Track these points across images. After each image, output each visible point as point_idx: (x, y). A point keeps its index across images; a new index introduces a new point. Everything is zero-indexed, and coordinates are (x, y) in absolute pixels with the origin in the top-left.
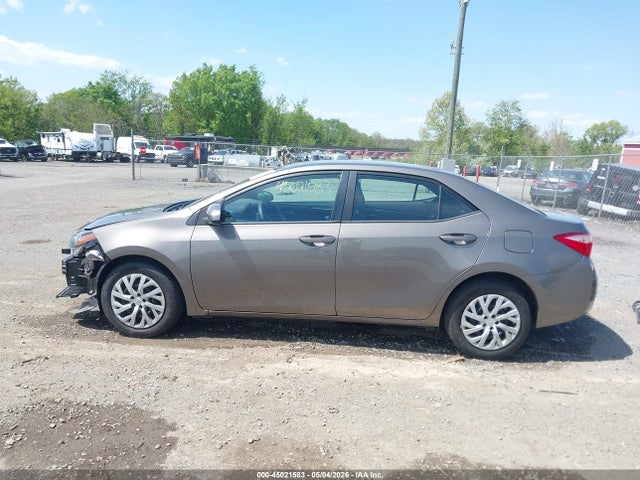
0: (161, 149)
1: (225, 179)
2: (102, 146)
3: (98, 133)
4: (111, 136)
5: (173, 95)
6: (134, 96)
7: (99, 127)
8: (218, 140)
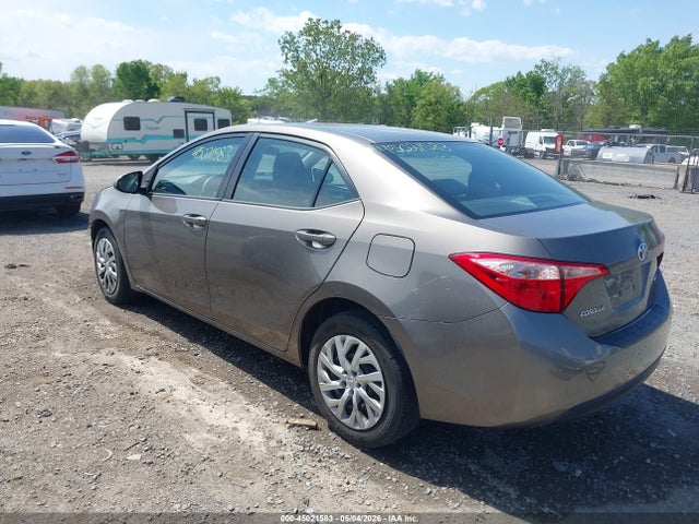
0: (572, 144)
1: (588, 177)
2: (508, 140)
3: (506, 127)
4: (520, 129)
5: (603, 80)
6: (561, 86)
7: (509, 120)
8: (644, 132)
